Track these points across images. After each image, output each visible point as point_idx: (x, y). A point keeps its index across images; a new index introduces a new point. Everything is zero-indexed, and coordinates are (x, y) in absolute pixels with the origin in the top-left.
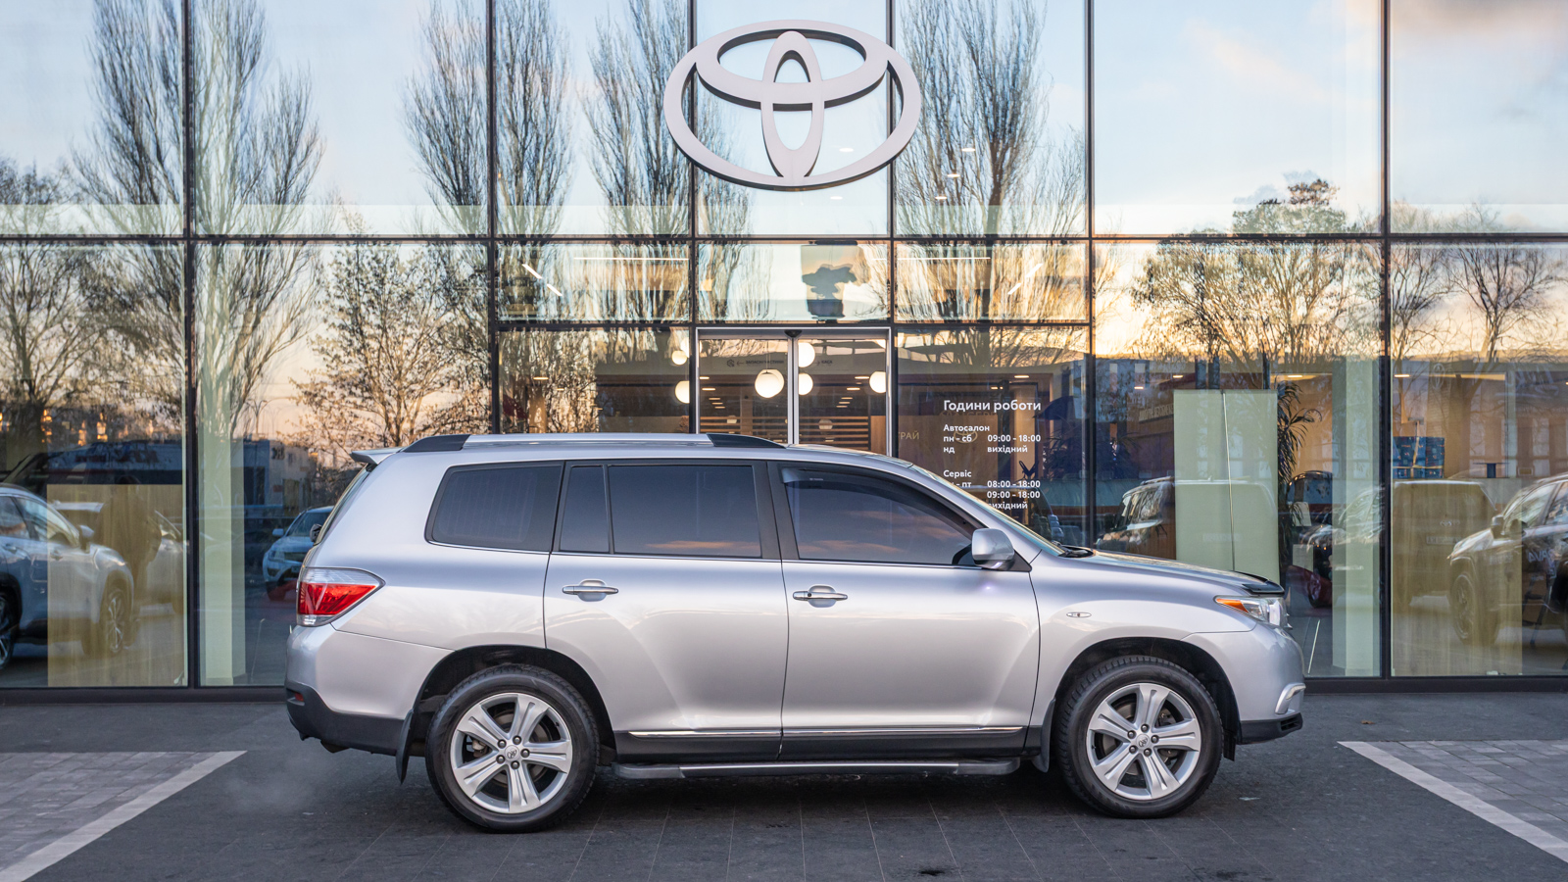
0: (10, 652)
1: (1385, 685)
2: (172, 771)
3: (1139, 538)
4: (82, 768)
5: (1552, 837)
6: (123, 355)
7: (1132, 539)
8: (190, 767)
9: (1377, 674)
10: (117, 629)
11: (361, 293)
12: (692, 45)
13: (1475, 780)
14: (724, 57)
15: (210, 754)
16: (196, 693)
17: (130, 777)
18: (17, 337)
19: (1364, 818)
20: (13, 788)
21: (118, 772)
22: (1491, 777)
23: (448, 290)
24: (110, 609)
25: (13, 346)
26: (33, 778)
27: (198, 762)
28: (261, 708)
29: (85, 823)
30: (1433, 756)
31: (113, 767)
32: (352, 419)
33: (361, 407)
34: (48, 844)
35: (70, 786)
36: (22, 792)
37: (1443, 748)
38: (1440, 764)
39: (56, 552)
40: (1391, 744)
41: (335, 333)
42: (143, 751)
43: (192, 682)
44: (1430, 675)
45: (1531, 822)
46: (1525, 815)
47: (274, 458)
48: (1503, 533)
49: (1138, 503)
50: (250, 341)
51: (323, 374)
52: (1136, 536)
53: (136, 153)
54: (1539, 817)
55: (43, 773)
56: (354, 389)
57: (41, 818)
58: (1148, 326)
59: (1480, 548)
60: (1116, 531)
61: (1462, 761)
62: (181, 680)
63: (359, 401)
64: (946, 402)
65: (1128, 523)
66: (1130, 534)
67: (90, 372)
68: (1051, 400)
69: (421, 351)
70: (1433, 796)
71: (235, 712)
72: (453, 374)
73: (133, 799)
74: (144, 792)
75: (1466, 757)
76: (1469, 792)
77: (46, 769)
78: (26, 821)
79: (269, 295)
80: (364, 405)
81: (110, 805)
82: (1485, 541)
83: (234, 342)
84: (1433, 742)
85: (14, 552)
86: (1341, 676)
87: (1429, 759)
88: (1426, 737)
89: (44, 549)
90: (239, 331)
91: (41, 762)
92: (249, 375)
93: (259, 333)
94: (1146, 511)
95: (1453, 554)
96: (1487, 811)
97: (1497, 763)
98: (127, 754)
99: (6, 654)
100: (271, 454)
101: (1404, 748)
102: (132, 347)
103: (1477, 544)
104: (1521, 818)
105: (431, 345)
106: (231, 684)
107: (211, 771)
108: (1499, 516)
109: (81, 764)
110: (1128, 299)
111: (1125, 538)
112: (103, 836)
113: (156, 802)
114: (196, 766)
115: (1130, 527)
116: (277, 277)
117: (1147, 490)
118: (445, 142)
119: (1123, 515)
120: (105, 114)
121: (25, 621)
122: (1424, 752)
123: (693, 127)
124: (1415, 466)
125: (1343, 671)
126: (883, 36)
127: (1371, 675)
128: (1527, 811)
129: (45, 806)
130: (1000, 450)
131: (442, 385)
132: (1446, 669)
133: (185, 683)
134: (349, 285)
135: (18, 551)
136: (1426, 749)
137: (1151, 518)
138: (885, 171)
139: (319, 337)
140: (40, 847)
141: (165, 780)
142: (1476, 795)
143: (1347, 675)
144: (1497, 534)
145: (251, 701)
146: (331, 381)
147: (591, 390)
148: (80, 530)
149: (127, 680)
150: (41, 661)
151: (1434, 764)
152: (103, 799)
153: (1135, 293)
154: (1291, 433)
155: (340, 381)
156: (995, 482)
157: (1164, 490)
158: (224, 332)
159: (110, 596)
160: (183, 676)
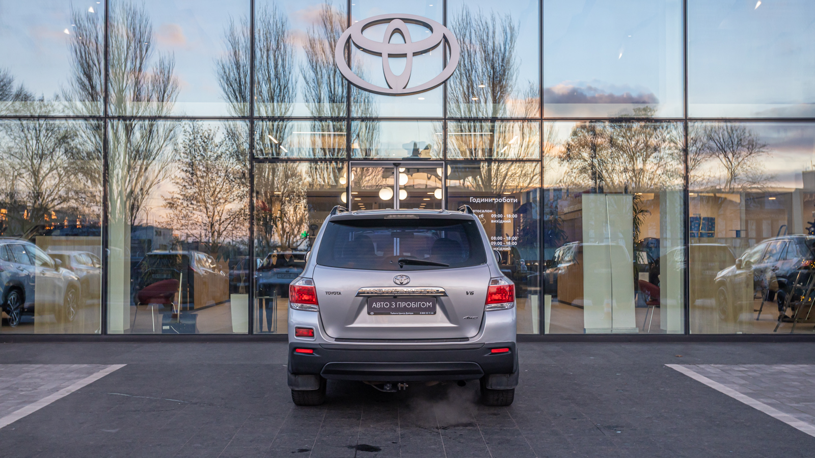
0: (20, 319)
1: (687, 338)
2: (90, 373)
3: (563, 271)
4: (45, 372)
5: (776, 410)
6: (84, 184)
7: (560, 272)
8: (99, 371)
9: (683, 333)
10: (72, 309)
11: (196, 156)
12: (349, 25)
13: (734, 383)
14: (365, 32)
15: (109, 365)
16: (105, 337)
17: (69, 376)
18: (35, 175)
19: (680, 401)
20: (10, 381)
21: (63, 374)
22: (743, 382)
23: (237, 155)
24: (69, 299)
25: (33, 180)
26: (21, 376)
27: (102, 369)
28: (135, 345)
29: (43, 397)
30: (712, 371)
31: (61, 371)
32: (192, 215)
33: (196, 210)
34: (23, 407)
35: (38, 380)
36: (14, 382)
37: (718, 368)
38: (717, 376)
39: (43, 271)
40: (691, 366)
41: (183, 174)
42: (76, 364)
43: (103, 332)
44: (709, 333)
45: (765, 403)
46: (762, 400)
47: (156, 235)
48: (742, 267)
49: (563, 255)
50: (143, 179)
51: (178, 194)
52: (562, 270)
53: (90, 89)
54: (769, 401)
55: (26, 374)
56: (193, 202)
57: (21, 395)
58: (567, 173)
59: (730, 274)
60: (552, 268)
61: (727, 374)
62: (98, 331)
63: (195, 207)
64: (471, 198)
65: (558, 264)
66: (559, 269)
67: (70, 193)
68: (521, 204)
69: (225, 184)
70: (714, 390)
71: (122, 346)
72: (239, 194)
73: (69, 386)
74: (74, 383)
75: (730, 372)
76: (732, 389)
77: (28, 372)
78: (15, 396)
79: (152, 158)
80: (198, 208)
81: (57, 390)
82: (733, 271)
83: (135, 179)
84: (712, 365)
85: (22, 270)
86: (665, 333)
87: (711, 373)
88: (709, 362)
89: (37, 270)
90: (137, 173)
91: (27, 368)
92: (142, 194)
93: (147, 174)
94: (567, 259)
95: (717, 278)
96: (742, 398)
97: (745, 375)
98: (68, 365)
99: (17, 320)
100: (155, 233)
101: (698, 368)
102: (89, 181)
103: (728, 273)
104: (759, 401)
105: (229, 181)
106: (123, 333)
107: (108, 374)
108: (740, 258)
109: (46, 370)
110: (557, 160)
111: (557, 271)
112: (51, 404)
113: (79, 388)
114: (101, 371)
115: (559, 266)
116: (156, 149)
117: (567, 248)
118: (236, 86)
119: (556, 260)
120: (77, 73)
121: (27, 304)
122: (708, 370)
123: (349, 65)
124: (700, 231)
125: (666, 331)
126: (441, 21)
127: (680, 333)
128: (762, 398)
129: (25, 389)
130: (497, 221)
131: (234, 200)
132: (716, 331)
133: (100, 333)
134: (190, 152)
135: (25, 271)
136: (711, 368)
137: (570, 261)
138: (442, 87)
139: (176, 177)
140: (18, 409)
141: (85, 377)
142: (736, 390)
143: (668, 333)
144: (739, 267)
145: (132, 341)
146: (181, 197)
147: (304, 202)
148: (55, 261)
149: (72, 330)
150: (31, 323)
151: (714, 375)
152: (54, 386)
153: (560, 157)
154: (638, 218)
155: (186, 198)
156: (495, 237)
157: (575, 247)
158: (130, 173)
159: (69, 293)
160: (99, 329)
